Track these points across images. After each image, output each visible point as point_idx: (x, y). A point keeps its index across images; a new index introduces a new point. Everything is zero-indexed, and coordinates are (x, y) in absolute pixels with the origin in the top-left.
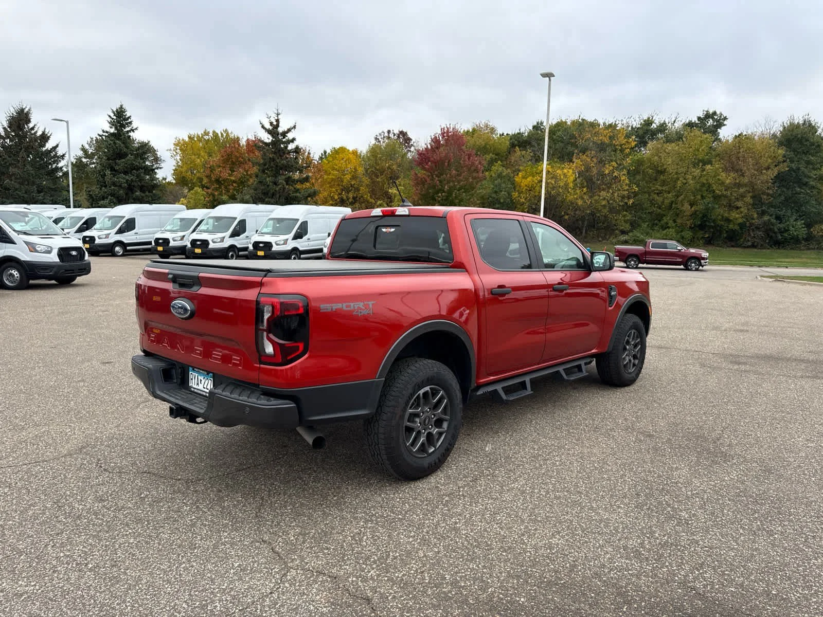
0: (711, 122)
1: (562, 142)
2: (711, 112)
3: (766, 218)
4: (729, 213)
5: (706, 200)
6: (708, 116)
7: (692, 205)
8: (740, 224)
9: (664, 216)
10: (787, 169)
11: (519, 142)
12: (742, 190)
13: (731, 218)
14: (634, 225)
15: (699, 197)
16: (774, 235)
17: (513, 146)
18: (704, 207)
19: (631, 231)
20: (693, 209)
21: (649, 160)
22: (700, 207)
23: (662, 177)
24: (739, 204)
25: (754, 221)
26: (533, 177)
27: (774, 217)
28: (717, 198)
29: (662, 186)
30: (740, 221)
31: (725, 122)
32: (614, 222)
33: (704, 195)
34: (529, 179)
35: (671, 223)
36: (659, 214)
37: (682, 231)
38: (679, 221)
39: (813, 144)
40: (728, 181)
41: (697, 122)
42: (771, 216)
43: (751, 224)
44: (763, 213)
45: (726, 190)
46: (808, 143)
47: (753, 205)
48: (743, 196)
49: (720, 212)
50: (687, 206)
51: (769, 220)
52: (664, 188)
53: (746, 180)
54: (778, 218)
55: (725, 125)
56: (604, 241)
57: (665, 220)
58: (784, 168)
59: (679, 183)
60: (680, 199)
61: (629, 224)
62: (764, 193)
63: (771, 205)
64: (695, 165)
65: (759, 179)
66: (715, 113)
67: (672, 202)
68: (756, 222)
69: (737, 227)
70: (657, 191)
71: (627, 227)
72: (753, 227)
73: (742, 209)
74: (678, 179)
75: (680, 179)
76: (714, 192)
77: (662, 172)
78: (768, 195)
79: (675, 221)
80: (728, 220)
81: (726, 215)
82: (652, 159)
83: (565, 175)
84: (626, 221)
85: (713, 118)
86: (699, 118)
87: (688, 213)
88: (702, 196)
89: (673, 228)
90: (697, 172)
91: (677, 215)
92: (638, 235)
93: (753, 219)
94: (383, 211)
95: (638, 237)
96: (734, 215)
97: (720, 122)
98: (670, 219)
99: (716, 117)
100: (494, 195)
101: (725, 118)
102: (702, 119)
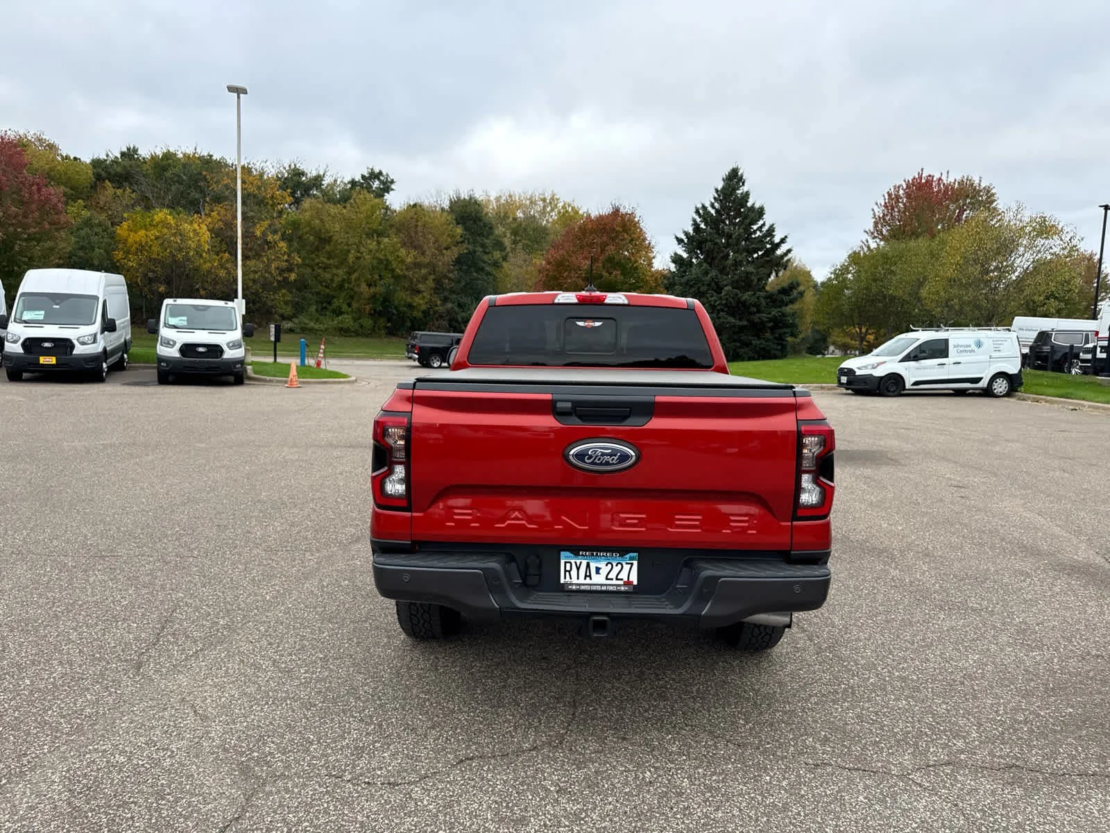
0: (376, 184)
1: (181, 183)
2: (377, 171)
3: (449, 305)
4: (411, 298)
5: (386, 281)
6: (374, 175)
7: (369, 285)
8: (423, 312)
9: (334, 297)
10: (465, 251)
11: (109, 174)
12: (424, 271)
13: (415, 304)
14: (299, 308)
15: (377, 277)
16: (456, 324)
17: (99, 178)
18: (385, 290)
19: (295, 316)
20: (371, 291)
21: (309, 224)
22: (380, 289)
23: (327, 247)
24: (421, 287)
25: (437, 308)
26: (147, 230)
27: (456, 304)
28: (397, 278)
29: (329, 258)
30: (424, 307)
31: (393, 186)
32: (270, 303)
33: (382, 274)
34: (142, 233)
35: (345, 308)
36: (328, 295)
37: (360, 318)
38: (355, 305)
39: (485, 225)
40: (409, 260)
41: (362, 181)
42: (453, 303)
43: (435, 312)
44: (445, 300)
45: (407, 269)
46: (481, 224)
47: (434, 289)
48: (425, 278)
49: (402, 296)
50: (364, 287)
51: (453, 308)
52: (331, 261)
53: (427, 260)
54: (460, 305)
55: (392, 190)
56: (260, 329)
57: (336, 303)
58: (464, 249)
59: (351, 258)
60: (354, 277)
61: (290, 306)
62: (445, 277)
63: (452, 291)
64: (369, 235)
65: (439, 260)
66: (380, 173)
67: (344, 280)
68: (441, 309)
69: (420, 315)
70: (323, 266)
71: (288, 310)
72: (437, 316)
73: (425, 294)
74: (349, 251)
75: (353, 252)
76: (393, 270)
77: (329, 240)
78: (450, 279)
79: (349, 305)
80: (410, 306)
81: (409, 300)
82: (312, 222)
83: (196, 233)
84: (286, 303)
85: (379, 179)
86: (363, 177)
87: (367, 296)
88: (380, 276)
89: (348, 313)
90: (373, 245)
91: (352, 297)
92: (307, 321)
93: (436, 306)
94: (579, 298)
95: (306, 324)
96: (417, 300)
97: (387, 187)
98: (343, 302)
99: (382, 178)
100: (81, 253)
101: (392, 182)
102: (367, 178)
